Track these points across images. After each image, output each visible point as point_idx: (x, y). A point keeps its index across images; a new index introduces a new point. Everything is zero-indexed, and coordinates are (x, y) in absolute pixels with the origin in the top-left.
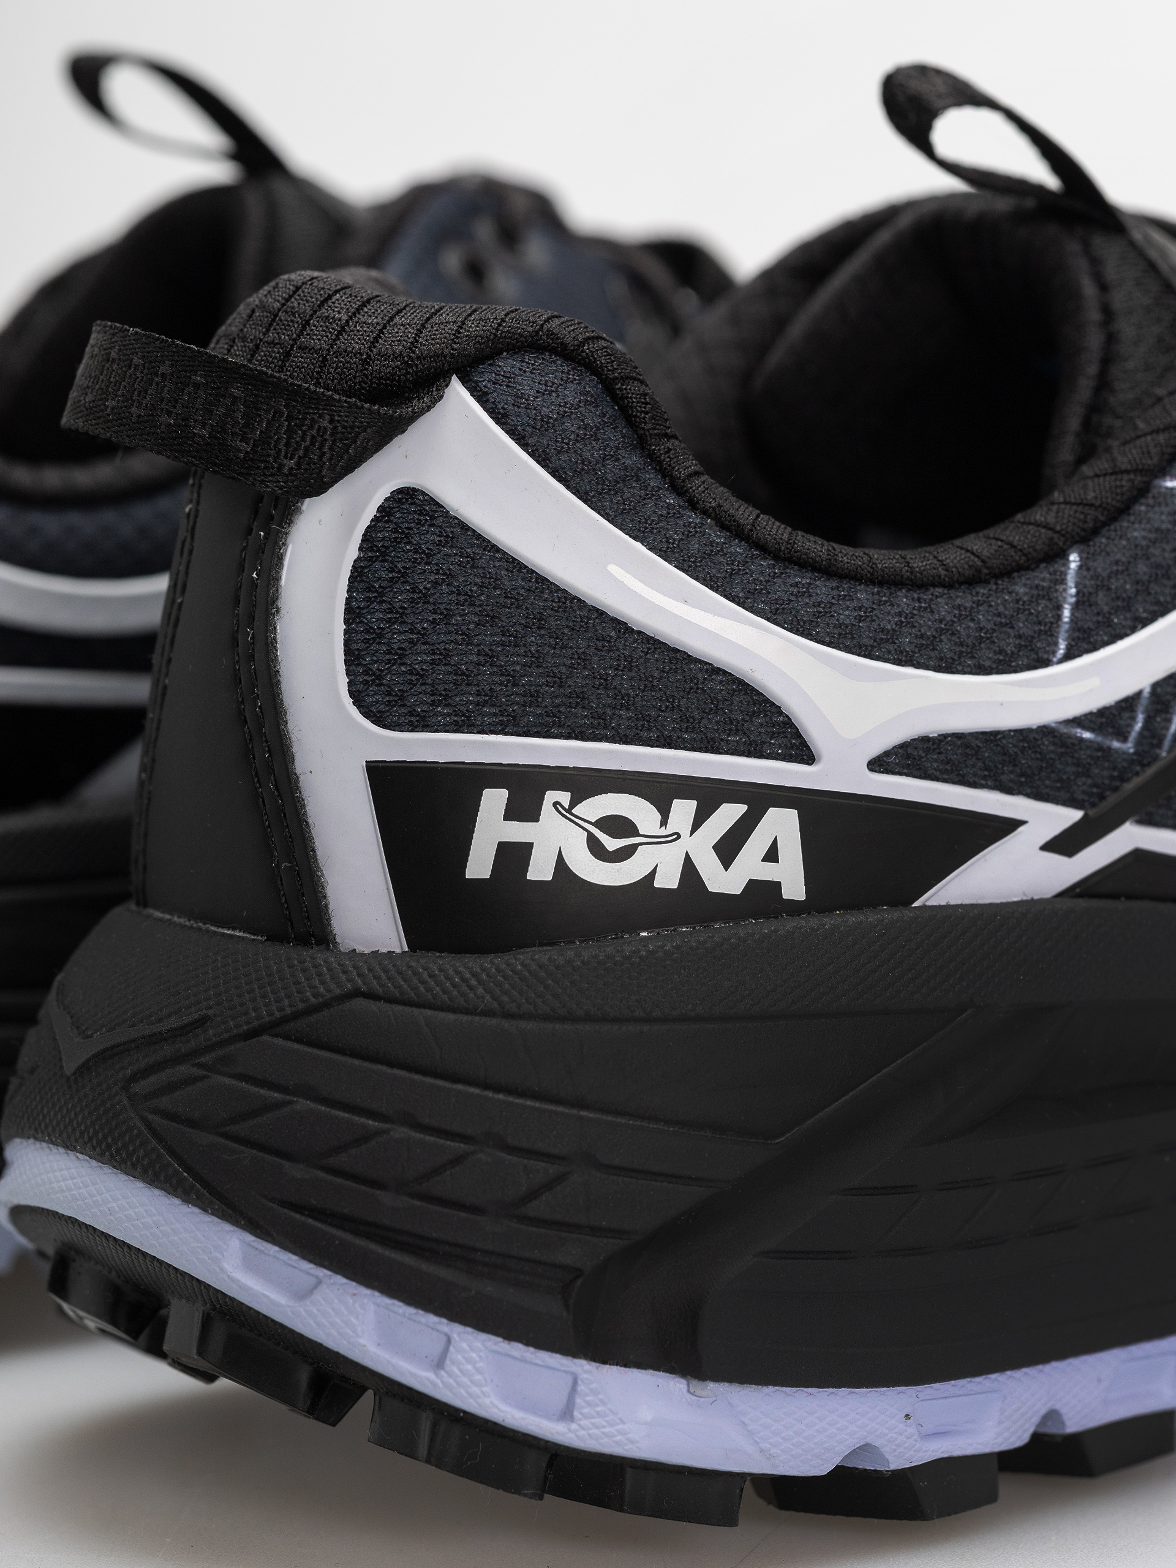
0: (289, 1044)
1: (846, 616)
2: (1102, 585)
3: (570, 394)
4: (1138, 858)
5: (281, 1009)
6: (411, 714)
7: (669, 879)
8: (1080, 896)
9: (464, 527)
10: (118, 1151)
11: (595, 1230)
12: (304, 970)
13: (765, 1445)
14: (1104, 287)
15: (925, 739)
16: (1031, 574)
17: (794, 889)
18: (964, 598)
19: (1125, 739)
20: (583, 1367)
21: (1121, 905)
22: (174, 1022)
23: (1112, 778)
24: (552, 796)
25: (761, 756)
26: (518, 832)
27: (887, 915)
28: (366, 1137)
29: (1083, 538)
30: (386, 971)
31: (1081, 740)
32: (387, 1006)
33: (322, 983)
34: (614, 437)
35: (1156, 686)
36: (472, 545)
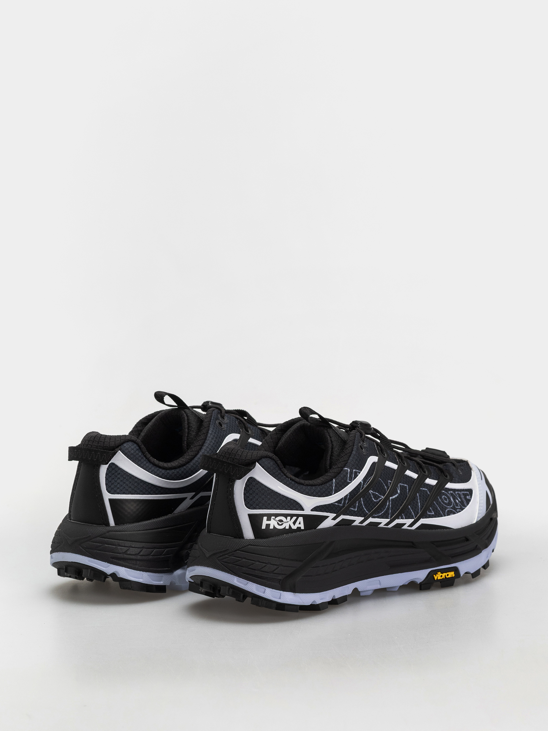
0: (241, 552)
1: (307, 490)
2: (338, 484)
3: (272, 463)
4: (343, 520)
5: (239, 547)
6: (253, 507)
7: (287, 528)
8: (336, 526)
9: (259, 482)
10: (217, 567)
11: (283, 574)
12: (241, 542)
13: (303, 601)
14: (331, 437)
15: (317, 506)
16: (329, 483)
17: (303, 528)
18: (321, 487)
19: (341, 504)
20: (282, 592)
21: (341, 526)
22: (224, 550)
23: (339, 509)
24: (272, 517)
25: (298, 510)
26: (268, 522)
27: (313, 530)
28: (253, 564)
29: (335, 477)
30: (253, 542)
31: (336, 505)
32: (254, 546)
33: (244, 544)
34: (277, 469)
35: (345, 497)
36: (260, 484)
